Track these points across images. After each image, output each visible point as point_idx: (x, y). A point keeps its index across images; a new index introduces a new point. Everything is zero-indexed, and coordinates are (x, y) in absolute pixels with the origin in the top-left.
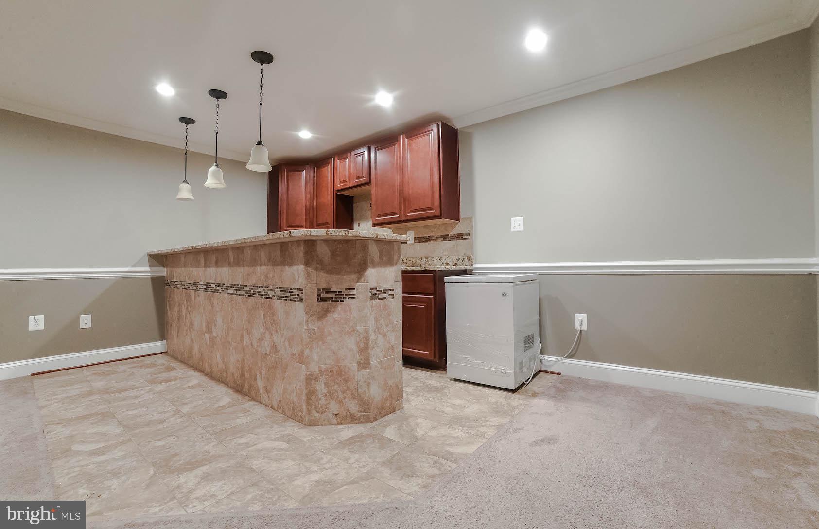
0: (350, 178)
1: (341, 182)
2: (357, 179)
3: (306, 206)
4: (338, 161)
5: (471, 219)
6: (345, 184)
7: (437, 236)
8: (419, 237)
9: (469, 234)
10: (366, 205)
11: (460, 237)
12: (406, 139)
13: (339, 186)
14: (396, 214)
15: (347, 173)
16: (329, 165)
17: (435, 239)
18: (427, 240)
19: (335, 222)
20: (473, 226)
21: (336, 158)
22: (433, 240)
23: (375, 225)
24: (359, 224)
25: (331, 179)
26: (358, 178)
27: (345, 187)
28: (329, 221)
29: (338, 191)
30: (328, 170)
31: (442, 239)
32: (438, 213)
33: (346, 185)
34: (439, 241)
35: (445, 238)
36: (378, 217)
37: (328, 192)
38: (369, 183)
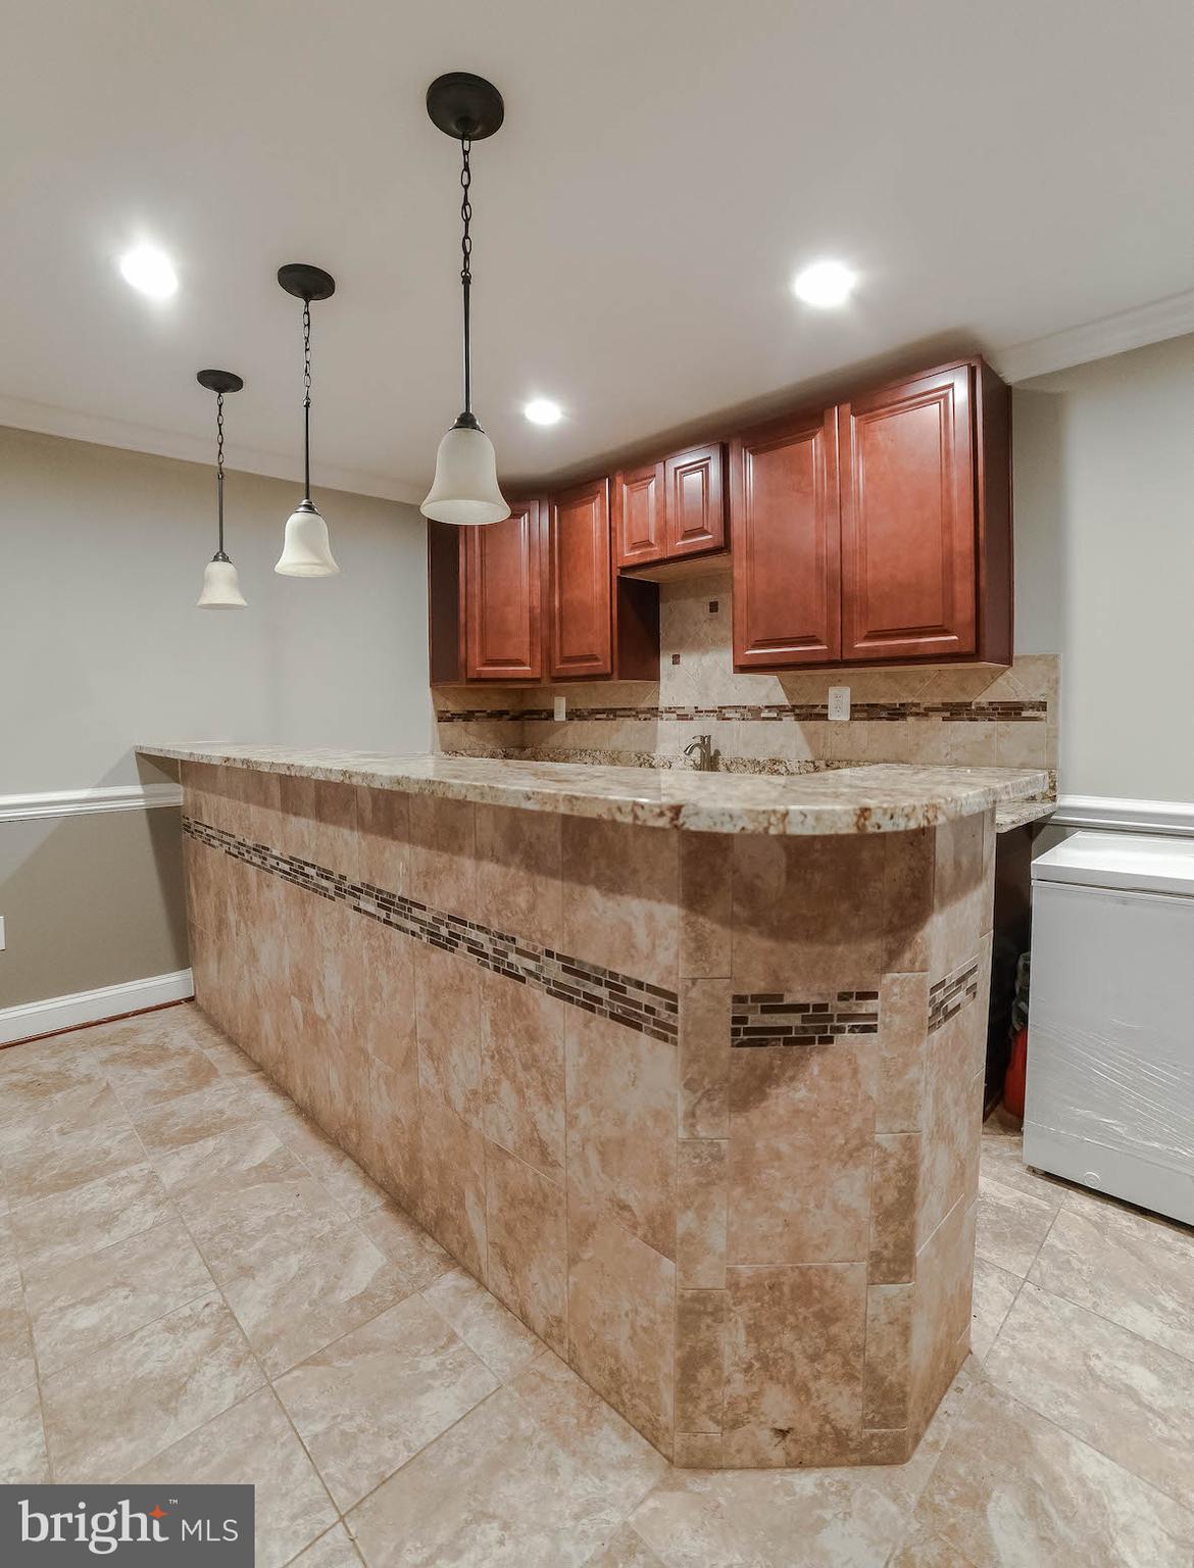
0: (662, 535)
1: (635, 546)
2: (684, 538)
3: (531, 610)
4: (625, 487)
5: (1052, 661)
6: (645, 550)
7: (926, 705)
8: (868, 705)
9: (1043, 706)
10: (697, 608)
11: (1010, 711)
12: (853, 420)
13: (630, 556)
14: (817, 642)
15: (652, 520)
16: (598, 499)
17: (927, 713)
18: (897, 713)
19: (615, 657)
20: (1057, 681)
21: (619, 479)
22: (917, 714)
23: (741, 669)
24: (676, 660)
25: (602, 538)
26: (689, 534)
27: (649, 559)
28: (597, 651)
29: (624, 569)
30: (594, 514)
31: (948, 714)
32: (969, 647)
33: (650, 553)
34: (936, 720)
35: (956, 711)
36: (755, 647)
37: (596, 575)
38: (724, 548)
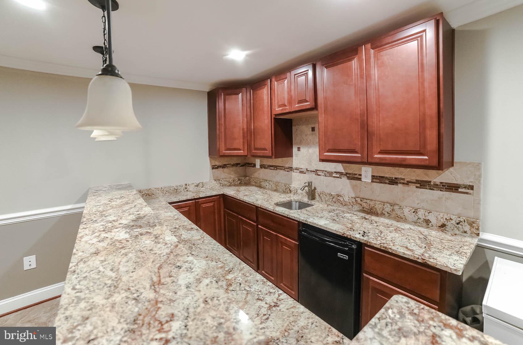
0: (290, 102)
1: (280, 106)
2: (298, 103)
3: (243, 129)
4: (276, 82)
5: (478, 166)
6: (283, 108)
7: (409, 180)
8: (380, 177)
9: (472, 188)
10: (306, 129)
11: (453, 188)
12: (372, 51)
13: (278, 110)
14: (356, 152)
15: (286, 96)
16: (266, 87)
17: (408, 183)
18: (393, 182)
19: (273, 149)
20: (480, 176)
21: (273, 80)
22: (403, 183)
23: (322, 160)
24: (299, 149)
25: (268, 103)
26: (300, 102)
27: (285, 112)
28: (267, 147)
29: (276, 115)
30: (265, 92)
31: (419, 185)
32: (435, 162)
33: (285, 109)
34: (413, 187)
35: (423, 184)
36: (328, 151)
37: (266, 117)
38: (315, 107)
